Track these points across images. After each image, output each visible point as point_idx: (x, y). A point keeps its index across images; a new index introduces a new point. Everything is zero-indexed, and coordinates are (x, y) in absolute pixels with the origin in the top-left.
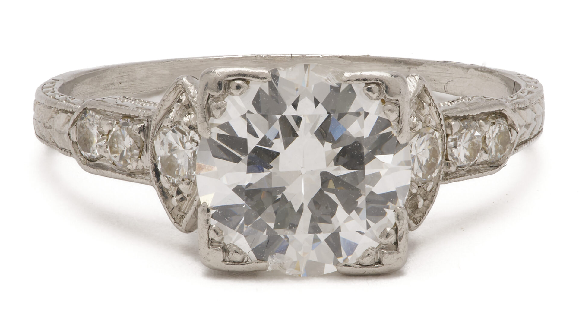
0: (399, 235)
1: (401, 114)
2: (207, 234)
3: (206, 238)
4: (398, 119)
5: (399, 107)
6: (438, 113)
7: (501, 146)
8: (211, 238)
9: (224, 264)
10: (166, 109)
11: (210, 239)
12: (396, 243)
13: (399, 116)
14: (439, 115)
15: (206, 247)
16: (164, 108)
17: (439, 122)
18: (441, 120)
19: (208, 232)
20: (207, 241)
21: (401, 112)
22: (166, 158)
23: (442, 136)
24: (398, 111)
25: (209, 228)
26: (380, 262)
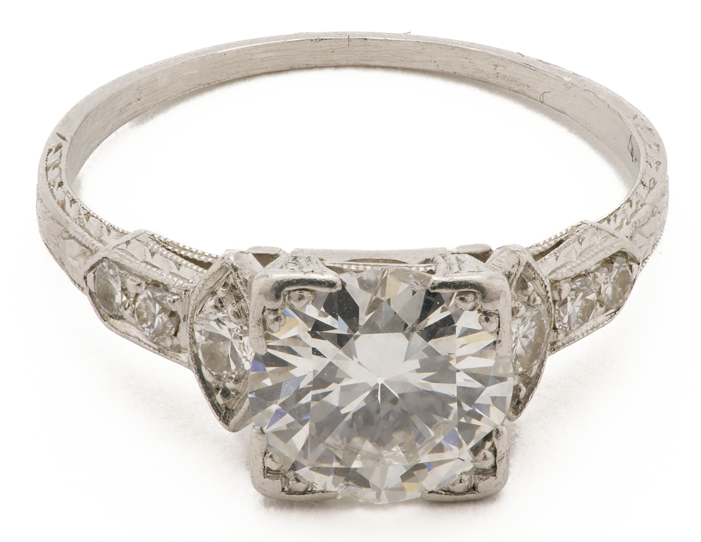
0: (498, 458)
1: (501, 325)
2: (262, 462)
3: (261, 466)
4: (497, 330)
5: (499, 317)
6: (544, 285)
7: (620, 289)
8: (268, 468)
9: (283, 494)
10: (208, 289)
11: (266, 468)
12: (495, 467)
13: (499, 327)
14: (546, 287)
15: (260, 476)
16: (206, 288)
17: (545, 294)
18: (548, 292)
19: (263, 460)
20: (262, 470)
21: (501, 323)
22: (209, 346)
23: (549, 309)
24: (498, 322)
25: (265, 456)
26: (474, 488)
